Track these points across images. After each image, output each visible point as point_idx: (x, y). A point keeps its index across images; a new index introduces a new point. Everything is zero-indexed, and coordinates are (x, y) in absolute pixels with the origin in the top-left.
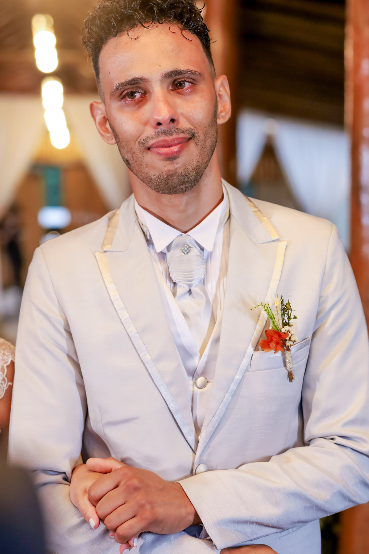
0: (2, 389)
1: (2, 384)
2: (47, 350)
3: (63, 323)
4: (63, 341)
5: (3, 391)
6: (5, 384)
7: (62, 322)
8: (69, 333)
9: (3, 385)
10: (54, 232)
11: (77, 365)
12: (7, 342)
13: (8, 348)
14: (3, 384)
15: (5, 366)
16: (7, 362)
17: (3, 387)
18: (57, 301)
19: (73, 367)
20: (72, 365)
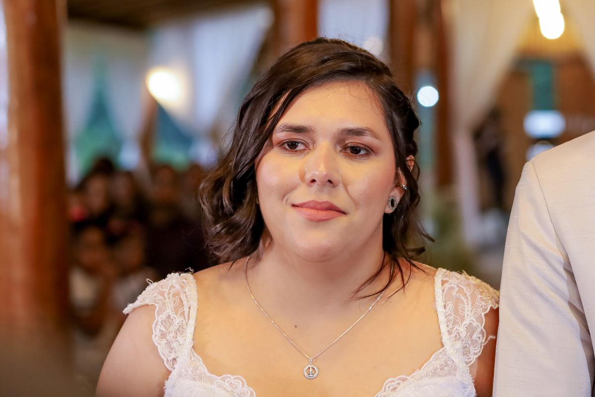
0: (480, 345)
1: (479, 338)
2: (541, 295)
3: (563, 261)
4: (563, 285)
5: (481, 347)
6: (483, 339)
7: (561, 259)
8: (571, 274)
9: (481, 340)
10: (544, 141)
11: (582, 316)
12: (484, 284)
13: (486, 291)
14: (481, 338)
15: (483, 314)
16: (486, 309)
17: (480, 342)
18: (554, 232)
19: (577, 319)
20: (575, 316)
